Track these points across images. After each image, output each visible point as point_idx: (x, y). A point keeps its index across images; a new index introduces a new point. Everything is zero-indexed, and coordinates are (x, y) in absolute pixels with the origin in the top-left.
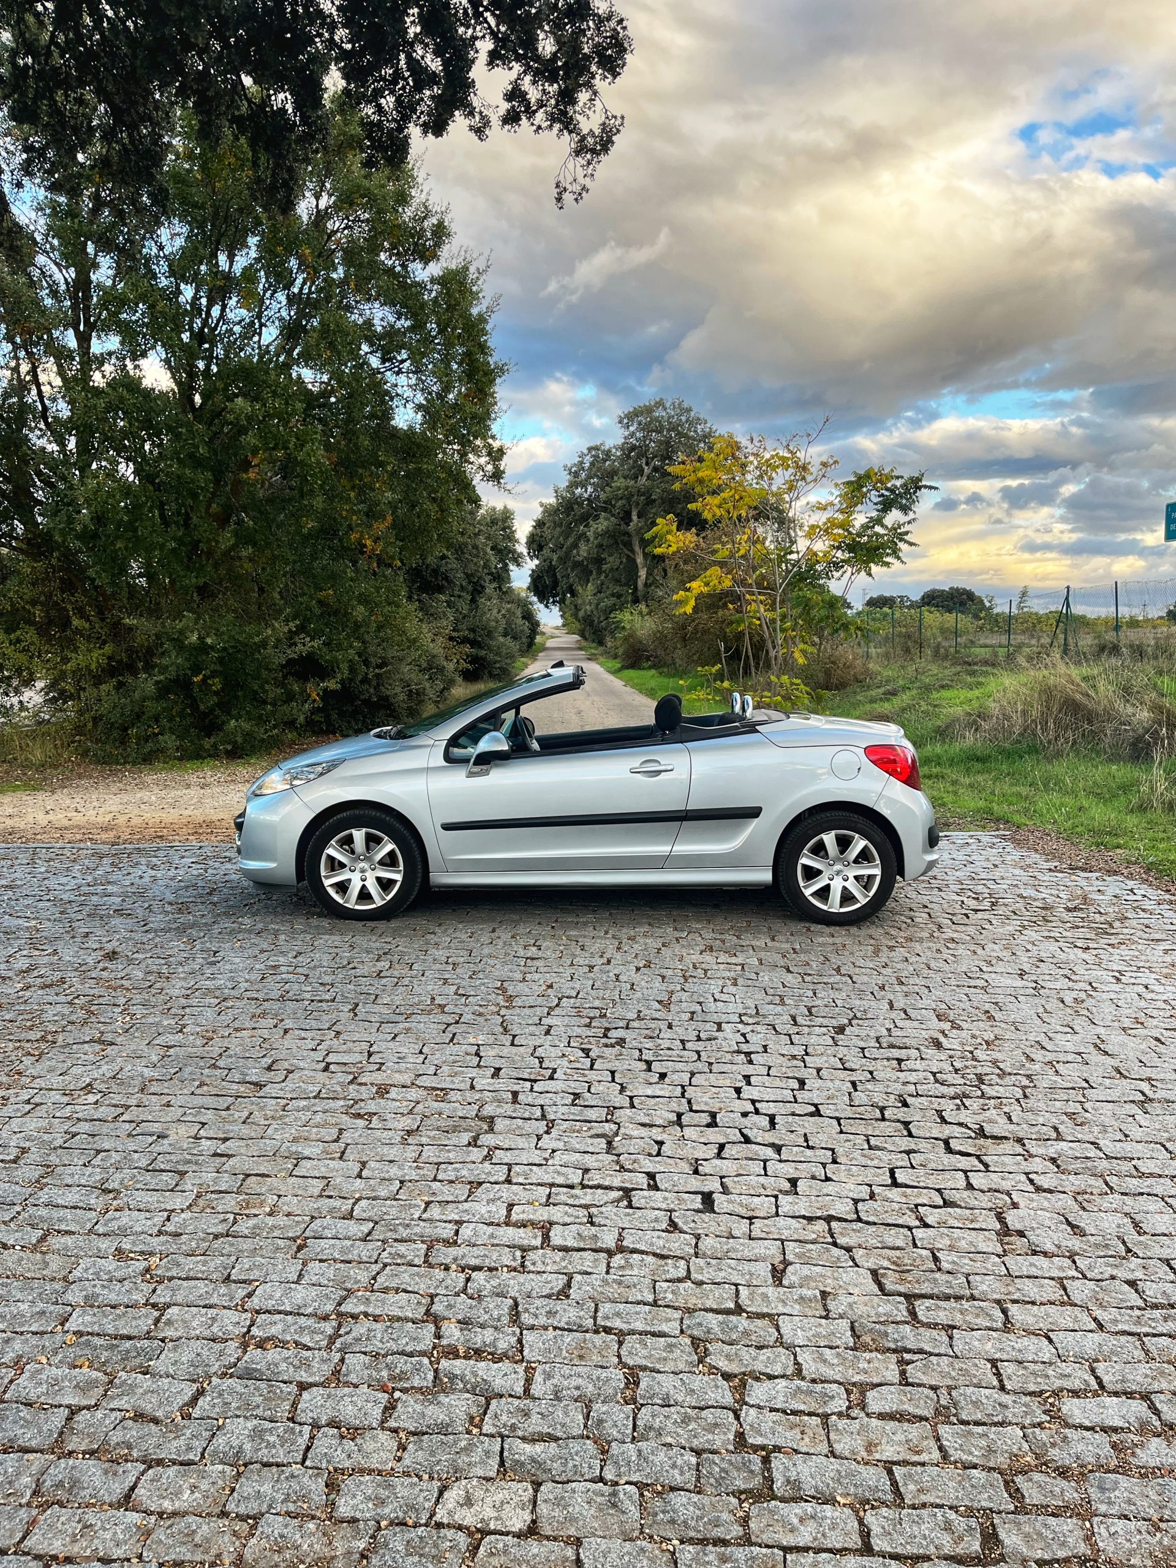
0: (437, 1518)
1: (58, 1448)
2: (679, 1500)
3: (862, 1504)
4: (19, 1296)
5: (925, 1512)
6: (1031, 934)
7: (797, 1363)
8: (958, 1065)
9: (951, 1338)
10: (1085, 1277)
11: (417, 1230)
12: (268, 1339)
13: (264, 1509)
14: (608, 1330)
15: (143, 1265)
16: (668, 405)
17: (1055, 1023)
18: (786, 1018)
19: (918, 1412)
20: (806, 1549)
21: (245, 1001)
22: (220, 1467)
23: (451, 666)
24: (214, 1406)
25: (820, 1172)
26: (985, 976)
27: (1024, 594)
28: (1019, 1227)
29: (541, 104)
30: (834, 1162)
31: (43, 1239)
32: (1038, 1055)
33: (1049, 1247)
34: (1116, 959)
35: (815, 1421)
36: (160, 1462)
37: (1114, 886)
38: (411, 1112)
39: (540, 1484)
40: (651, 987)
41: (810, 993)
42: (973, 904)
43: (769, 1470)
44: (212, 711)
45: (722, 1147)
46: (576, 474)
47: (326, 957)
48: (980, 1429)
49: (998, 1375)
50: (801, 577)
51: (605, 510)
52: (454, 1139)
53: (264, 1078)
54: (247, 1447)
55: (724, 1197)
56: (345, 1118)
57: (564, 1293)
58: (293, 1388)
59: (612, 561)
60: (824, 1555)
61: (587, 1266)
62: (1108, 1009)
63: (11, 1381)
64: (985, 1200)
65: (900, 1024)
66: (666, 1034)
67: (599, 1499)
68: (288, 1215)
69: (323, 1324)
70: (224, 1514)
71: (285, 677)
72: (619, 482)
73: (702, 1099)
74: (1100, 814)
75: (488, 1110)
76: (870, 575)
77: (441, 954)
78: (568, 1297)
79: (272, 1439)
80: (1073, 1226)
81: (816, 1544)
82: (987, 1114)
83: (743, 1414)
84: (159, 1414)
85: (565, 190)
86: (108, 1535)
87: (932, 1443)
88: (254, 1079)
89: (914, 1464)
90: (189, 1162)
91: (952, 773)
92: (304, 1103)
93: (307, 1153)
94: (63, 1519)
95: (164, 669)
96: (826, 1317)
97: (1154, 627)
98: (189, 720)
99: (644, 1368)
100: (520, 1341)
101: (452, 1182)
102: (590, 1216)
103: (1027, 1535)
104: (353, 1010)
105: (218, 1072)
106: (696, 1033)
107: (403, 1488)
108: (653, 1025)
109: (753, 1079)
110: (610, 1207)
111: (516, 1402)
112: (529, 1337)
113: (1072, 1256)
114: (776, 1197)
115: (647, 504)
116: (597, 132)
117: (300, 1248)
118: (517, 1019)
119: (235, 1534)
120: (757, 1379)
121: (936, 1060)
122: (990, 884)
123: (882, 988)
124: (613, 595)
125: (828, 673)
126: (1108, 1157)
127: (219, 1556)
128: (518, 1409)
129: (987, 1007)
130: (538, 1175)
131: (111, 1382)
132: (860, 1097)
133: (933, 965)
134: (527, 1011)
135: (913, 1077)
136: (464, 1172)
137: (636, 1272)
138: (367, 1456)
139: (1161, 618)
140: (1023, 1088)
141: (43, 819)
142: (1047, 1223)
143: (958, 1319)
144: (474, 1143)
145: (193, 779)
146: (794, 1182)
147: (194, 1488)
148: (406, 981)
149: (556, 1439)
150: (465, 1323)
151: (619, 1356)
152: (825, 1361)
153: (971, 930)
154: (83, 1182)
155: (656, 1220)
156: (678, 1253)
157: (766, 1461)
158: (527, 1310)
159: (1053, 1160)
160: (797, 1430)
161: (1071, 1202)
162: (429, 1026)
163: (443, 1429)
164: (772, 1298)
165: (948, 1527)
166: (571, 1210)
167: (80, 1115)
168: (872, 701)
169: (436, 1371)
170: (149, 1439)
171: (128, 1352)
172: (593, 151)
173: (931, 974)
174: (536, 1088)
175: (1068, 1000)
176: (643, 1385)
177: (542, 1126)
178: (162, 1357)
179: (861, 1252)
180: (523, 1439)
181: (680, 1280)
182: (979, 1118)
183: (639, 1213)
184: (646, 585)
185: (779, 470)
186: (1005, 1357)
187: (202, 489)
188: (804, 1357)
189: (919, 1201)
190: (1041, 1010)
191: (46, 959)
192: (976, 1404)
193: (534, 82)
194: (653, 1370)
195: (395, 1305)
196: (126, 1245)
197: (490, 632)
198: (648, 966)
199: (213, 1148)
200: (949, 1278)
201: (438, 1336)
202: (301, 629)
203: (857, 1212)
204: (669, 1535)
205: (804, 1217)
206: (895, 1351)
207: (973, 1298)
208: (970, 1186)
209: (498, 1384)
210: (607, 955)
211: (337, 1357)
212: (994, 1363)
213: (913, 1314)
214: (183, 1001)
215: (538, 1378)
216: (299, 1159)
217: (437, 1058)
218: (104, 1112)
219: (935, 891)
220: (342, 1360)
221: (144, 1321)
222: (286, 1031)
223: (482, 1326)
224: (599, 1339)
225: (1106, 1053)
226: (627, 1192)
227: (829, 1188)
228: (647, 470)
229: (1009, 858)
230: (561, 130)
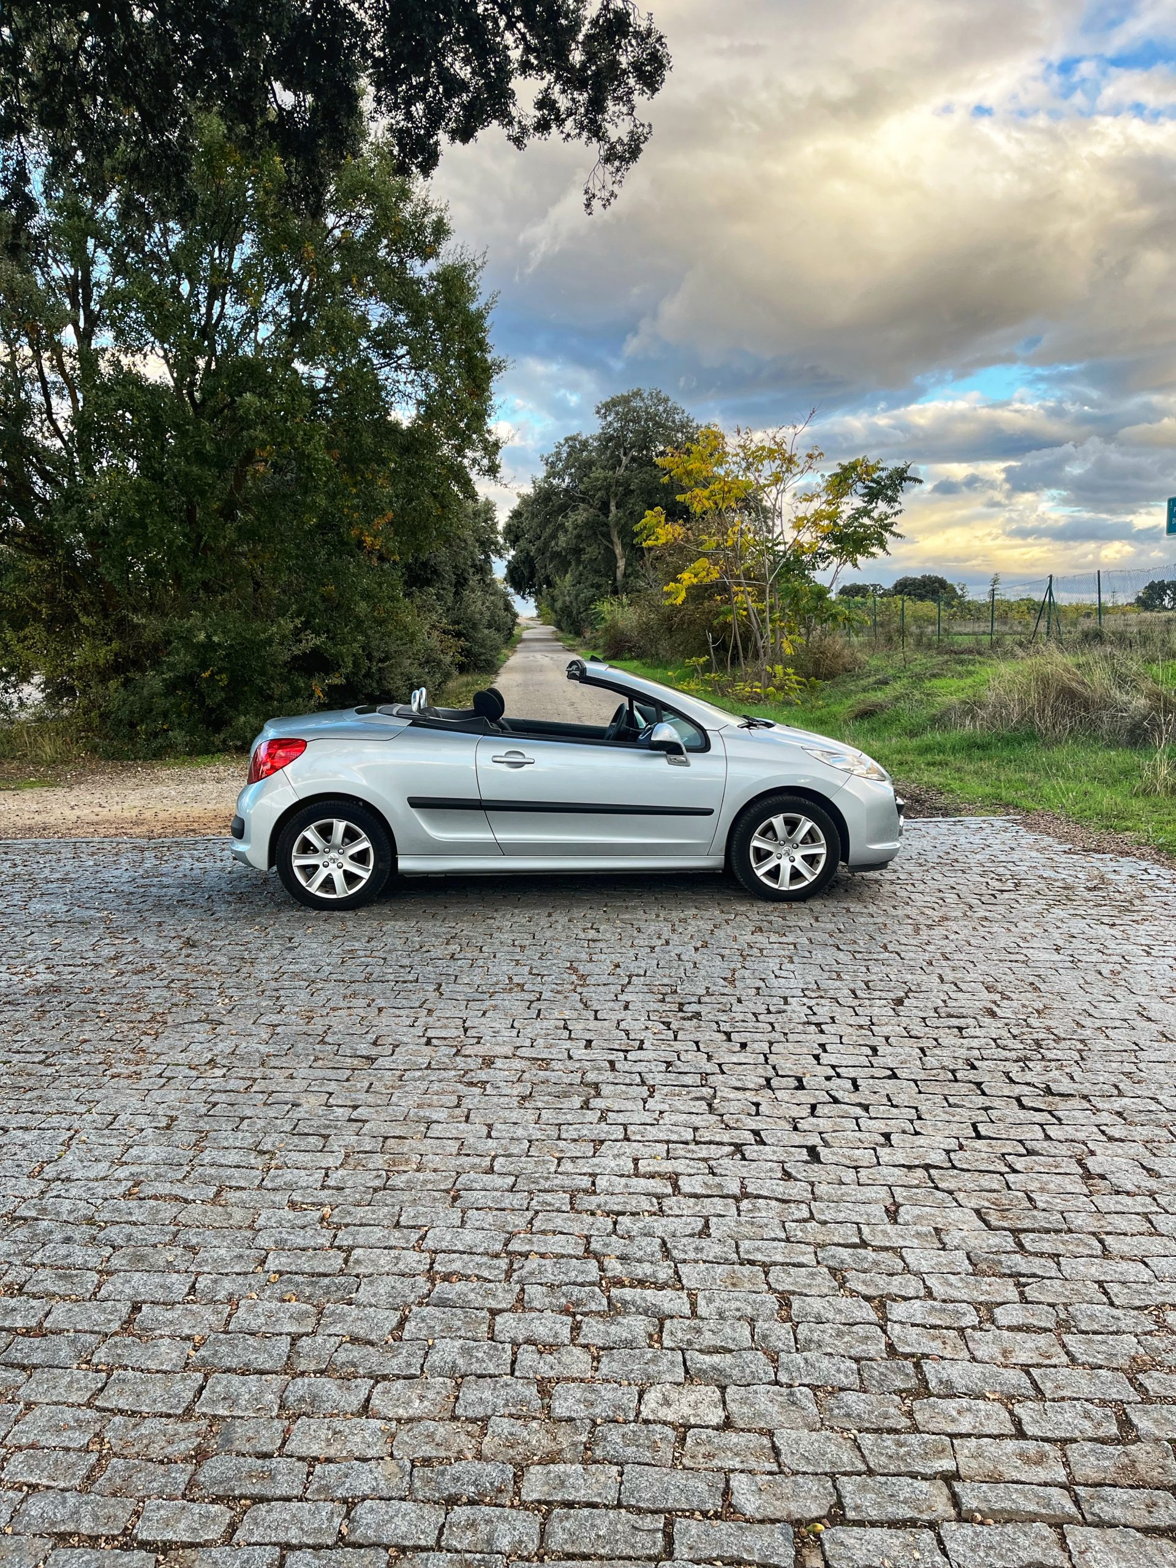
0: (644, 1415)
1: (290, 1369)
2: (849, 1397)
3: (1008, 1399)
4: (215, 1243)
5: (1065, 1404)
6: (1058, 912)
7: (926, 1287)
8: (1015, 1031)
9: (1058, 1264)
10: (1167, 1212)
11: (557, 1182)
12: (451, 1274)
13: (490, 1412)
14: (752, 1263)
15: (318, 1214)
16: (645, 395)
17: (1097, 993)
18: (846, 992)
19: (1043, 1324)
20: (969, 1435)
21: (333, 983)
22: (441, 1379)
23: (448, 659)
24: (420, 1329)
25: (909, 1127)
26: (1024, 951)
27: (995, 582)
28: (1100, 1171)
29: (570, 113)
30: (920, 1118)
31: (218, 1194)
32: (1087, 1022)
33: (1130, 1187)
34: (1143, 933)
35: (953, 1333)
36: (385, 1377)
37: (1128, 866)
38: (519, 1080)
39: (725, 1388)
40: (713, 968)
41: (864, 969)
42: (997, 885)
43: (922, 1372)
44: (220, 705)
45: (813, 1107)
46: (553, 465)
47: (398, 942)
48: (1099, 1337)
49: (1106, 1293)
50: (788, 568)
51: (583, 500)
52: (566, 1104)
53: (374, 1051)
54: (460, 1362)
55: (827, 1150)
56: (460, 1086)
57: (705, 1232)
58: (485, 1313)
59: (592, 551)
60: (986, 1440)
61: (720, 1209)
62: (1143, 979)
63: (230, 1316)
64: (1063, 1149)
65: (953, 995)
66: (737, 1007)
67: (779, 1399)
68: (435, 1171)
69: (495, 1261)
70: (454, 1418)
71: (289, 671)
72: (597, 473)
73: (787, 1066)
74: (1107, 798)
75: (591, 1077)
76: (855, 565)
77: (507, 937)
78: (709, 1236)
79: (480, 1355)
80: (1148, 1170)
81: (976, 1431)
82: (1051, 1074)
83: (889, 1328)
84: (373, 1337)
85: (594, 196)
86: (358, 1439)
87: (1059, 1349)
88: (364, 1053)
89: (1046, 1366)
90: (329, 1126)
91: (956, 760)
92: (418, 1074)
93: (435, 1117)
94: (313, 1427)
95: (172, 667)
96: (944, 1249)
97: (1124, 614)
98: (197, 716)
99: (793, 1293)
100: (676, 1272)
101: (575, 1140)
102: (710, 1168)
103: (1156, 1421)
104: (438, 989)
105: (328, 1047)
106: (765, 1007)
107: (607, 1392)
108: (724, 1000)
109: (828, 1047)
110: (726, 1160)
111: (687, 1322)
112: (683, 1269)
113: (1152, 1195)
114: (874, 1149)
115: (625, 495)
116: (626, 140)
117: (455, 1199)
118: (598, 997)
119: (468, 1433)
120: (894, 1300)
121: (994, 1028)
122: (1009, 865)
123: (930, 963)
124: (592, 586)
125: (817, 663)
126: (1168, 1110)
127: (460, 1452)
128: (690, 1327)
129: (1031, 979)
130: (652, 1133)
131: (321, 1313)
132: (930, 1061)
133: (972, 942)
134: (602, 988)
135: (975, 1043)
136: (585, 1132)
137: (764, 1214)
138: (566, 1366)
139: (1130, 604)
140: (1080, 1051)
141: (71, 815)
142: (1124, 1167)
143: (1061, 1249)
144: (586, 1106)
145: (207, 773)
146: (887, 1136)
147: (422, 1398)
148: (481, 963)
149: (731, 1351)
150: (623, 1258)
151: (768, 1283)
152: (951, 1285)
153: (1001, 909)
154: (238, 1144)
155: (771, 1170)
156: (798, 1198)
157: (917, 1366)
158: (675, 1247)
159: (1119, 1114)
160: (939, 1341)
161: (1142, 1149)
162: (514, 1003)
163: (629, 1344)
164: (892, 1234)
165: (1087, 1415)
166: (692, 1163)
167: (213, 1087)
168: (865, 690)
169: (608, 1298)
170: (372, 1358)
171: (328, 1287)
172: (622, 159)
173: (973, 950)
174: (629, 1057)
175: (1105, 972)
176: (795, 1306)
177: (644, 1092)
178: (361, 1290)
179: (962, 1194)
180: (701, 1351)
181: (805, 1221)
182: (1044, 1078)
183: (754, 1164)
184: (625, 575)
185: (765, 462)
186: (1109, 1278)
187: (209, 485)
188: (931, 1281)
189: (1004, 1151)
190: (1082, 982)
191: (130, 948)
192: (1092, 1317)
193: (563, 91)
194: (801, 1294)
195: (556, 1243)
196: (297, 1197)
197: (474, 624)
198: (705, 945)
199: (347, 1115)
200: (1047, 1215)
201: (602, 1269)
202: (306, 625)
203: (950, 1161)
204: (848, 1426)
205: (903, 1166)
206: (1010, 1276)
207: (1070, 1231)
208: (1048, 1137)
209: (667, 1307)
210: (665, 936)
211: (518, 1287)
212: (1100, 1283)
213: (1020, 1245)
214: (273, 984)
215: (701, 1302)
216: (429, 1123)
217: (529, 1031)
218: (233, 1084)
219: (960, 874)
220: (523, 1290)
221: (336, 1261)
222: (380, 1010)
223: (640, 1261)
224: (747, 1269)
225: (1149, 1019)
226: (738, 1147)
227: (920, 1140)
228: (625, 460)
229: (1023, 841)
230: (589, 138)
